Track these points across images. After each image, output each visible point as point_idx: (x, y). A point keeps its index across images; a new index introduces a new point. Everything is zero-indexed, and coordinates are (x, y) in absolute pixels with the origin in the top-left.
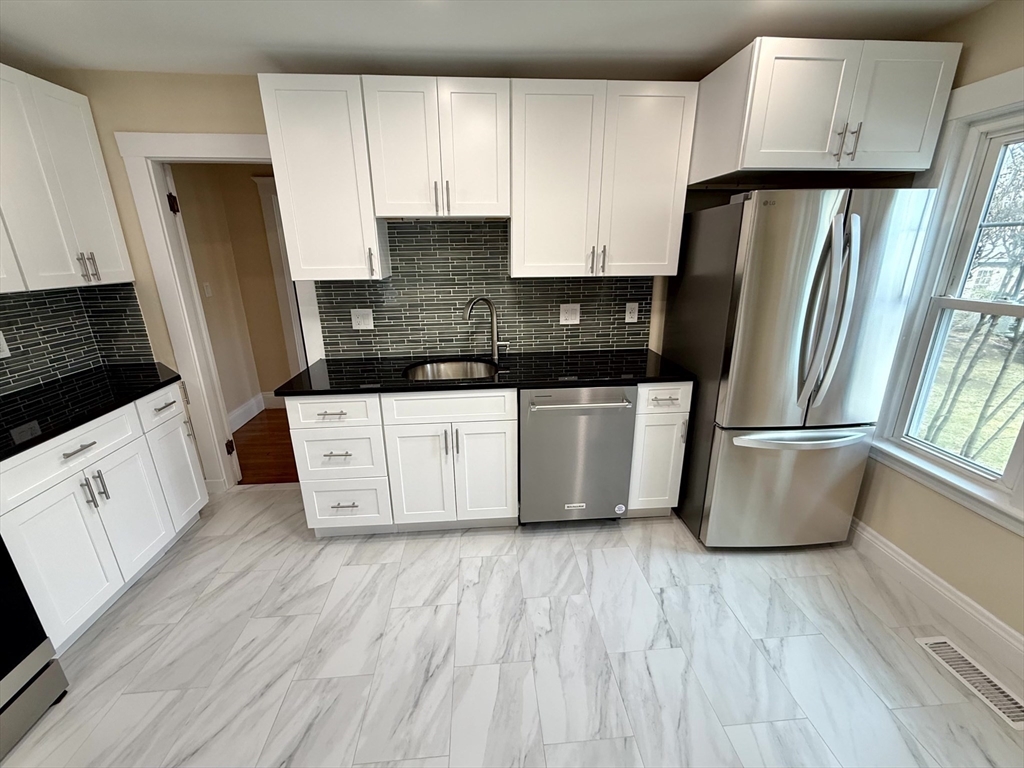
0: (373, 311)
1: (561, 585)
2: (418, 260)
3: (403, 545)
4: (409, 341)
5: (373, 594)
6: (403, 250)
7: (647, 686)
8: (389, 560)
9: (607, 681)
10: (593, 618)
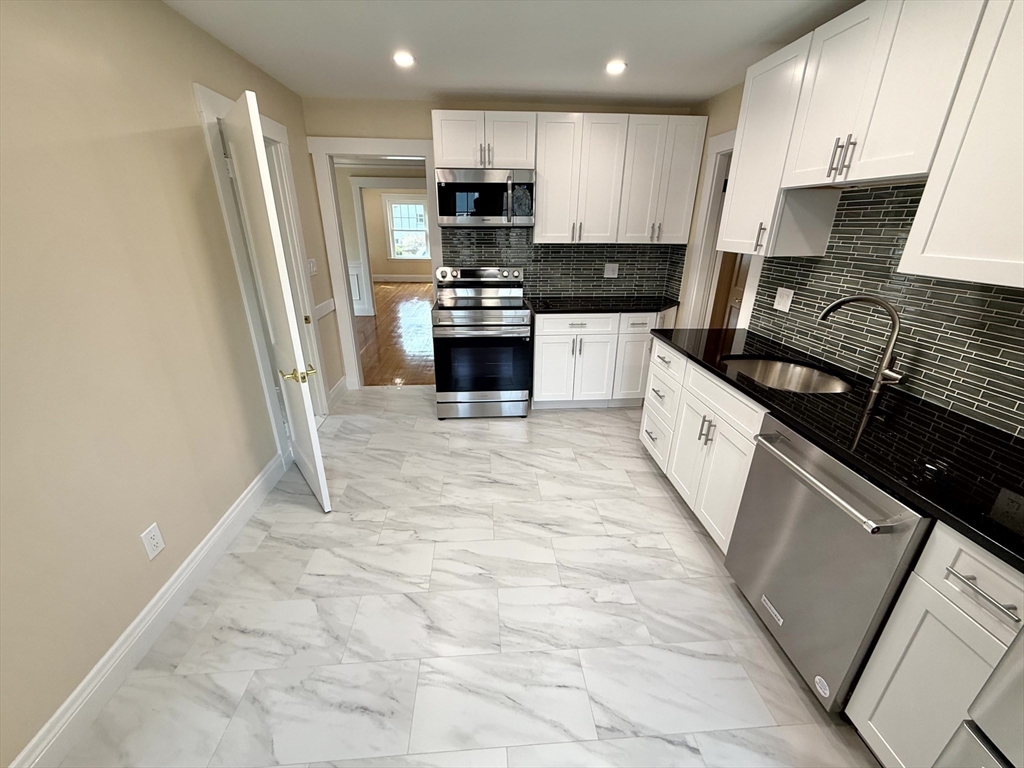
0: (795, 294)
1: (659, 618)
2: (858, 239)
3: (661, 495)
4: (812, 336)
5: (604, 489)
6: (848, 226)
7: (545, 679)
8: (639, 490)
9: (548, 641)
10: (621, 644)
